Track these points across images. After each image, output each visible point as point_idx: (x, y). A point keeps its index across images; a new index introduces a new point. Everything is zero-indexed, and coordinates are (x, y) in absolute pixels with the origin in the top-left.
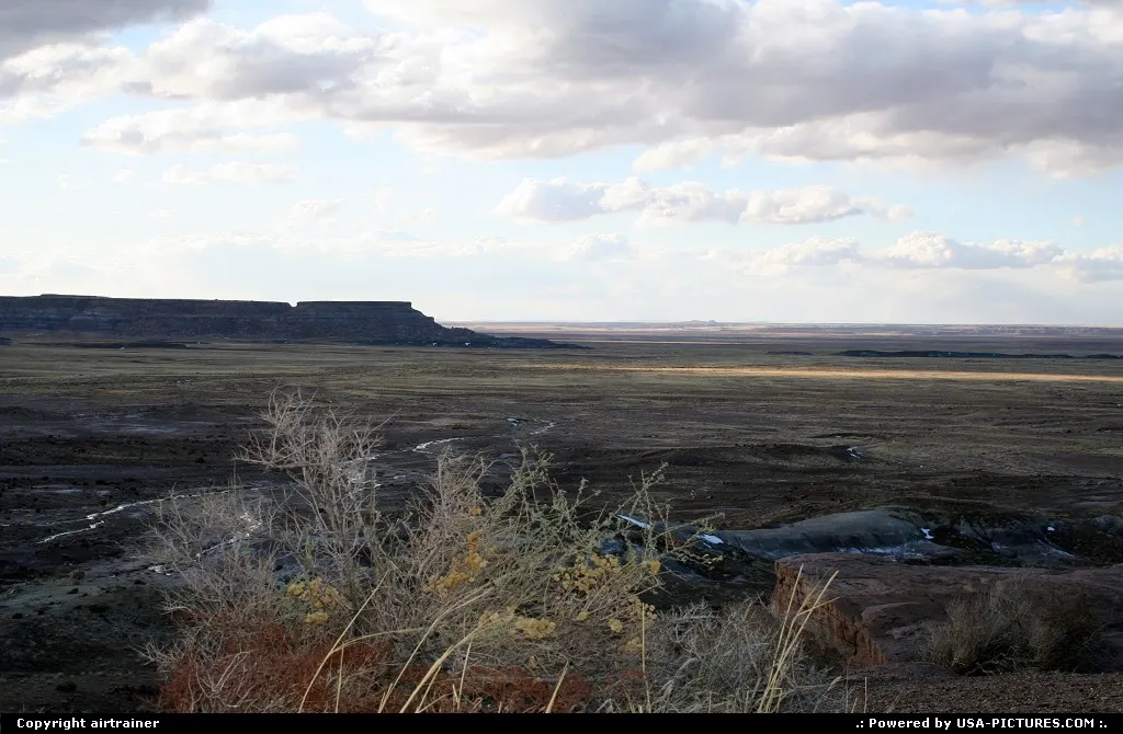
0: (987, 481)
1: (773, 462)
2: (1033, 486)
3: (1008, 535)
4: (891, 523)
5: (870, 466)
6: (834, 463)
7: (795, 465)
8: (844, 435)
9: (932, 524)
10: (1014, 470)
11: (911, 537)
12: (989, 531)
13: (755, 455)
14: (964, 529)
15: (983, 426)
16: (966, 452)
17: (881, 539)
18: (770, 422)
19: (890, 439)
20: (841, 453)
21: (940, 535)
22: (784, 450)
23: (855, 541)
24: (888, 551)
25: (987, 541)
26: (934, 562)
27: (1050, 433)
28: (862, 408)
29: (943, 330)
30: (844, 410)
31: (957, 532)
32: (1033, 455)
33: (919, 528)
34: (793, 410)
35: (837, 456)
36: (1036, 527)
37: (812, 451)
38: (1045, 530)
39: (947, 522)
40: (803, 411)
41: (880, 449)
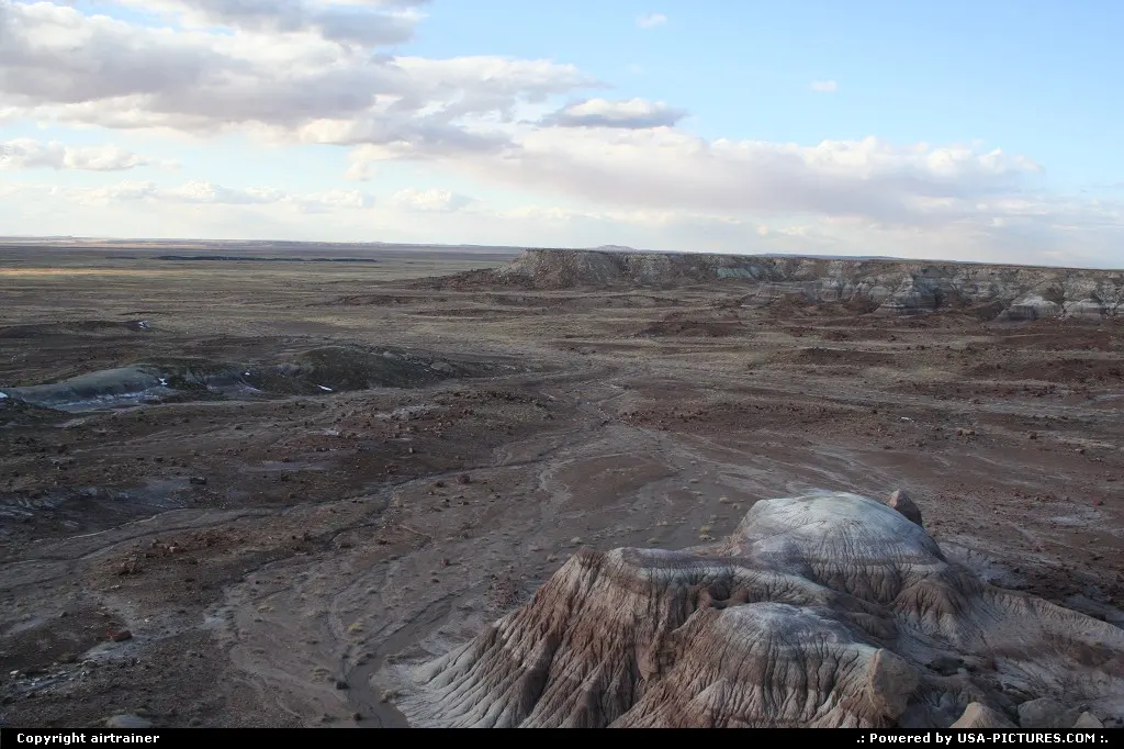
0: (225, 342)
1: (82, 333)
2: (252, 344)
3: (216, 380)
4: (137, 376)
5: (152, 334)
6: (127, 332)
7: (99, 335)
8: (141, 313)
9: (166, 374)
10: (247, 333)
11: (152, 385)
12: (206, 377)
13: (71, 329)
14: (189, 377)
15: (234, 304)
16: (218, 322)
17: (129, 387)
18: (92, 305)
19: (170, 315)
20: (133, 325)
21: (171, 383)
22: (91, 325)
23: (110, 390)
24: (134, 395)
25: (204, 384)
26: (165, 401)
27: (276, 309)
28: (157, 295)
29: (225, 243)
30: (147, 296)
31: (183, 379)
32: (261, 323)
33: (157, 378)
34: (110, 297)
35: (129, 328)
36: (237, 374)
37: (113, 325)
38: (243, 374)
39: (176, 373)
40: (117, 297)
41: (163, 322)
